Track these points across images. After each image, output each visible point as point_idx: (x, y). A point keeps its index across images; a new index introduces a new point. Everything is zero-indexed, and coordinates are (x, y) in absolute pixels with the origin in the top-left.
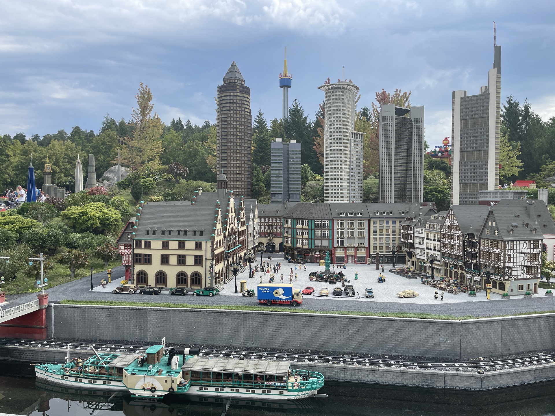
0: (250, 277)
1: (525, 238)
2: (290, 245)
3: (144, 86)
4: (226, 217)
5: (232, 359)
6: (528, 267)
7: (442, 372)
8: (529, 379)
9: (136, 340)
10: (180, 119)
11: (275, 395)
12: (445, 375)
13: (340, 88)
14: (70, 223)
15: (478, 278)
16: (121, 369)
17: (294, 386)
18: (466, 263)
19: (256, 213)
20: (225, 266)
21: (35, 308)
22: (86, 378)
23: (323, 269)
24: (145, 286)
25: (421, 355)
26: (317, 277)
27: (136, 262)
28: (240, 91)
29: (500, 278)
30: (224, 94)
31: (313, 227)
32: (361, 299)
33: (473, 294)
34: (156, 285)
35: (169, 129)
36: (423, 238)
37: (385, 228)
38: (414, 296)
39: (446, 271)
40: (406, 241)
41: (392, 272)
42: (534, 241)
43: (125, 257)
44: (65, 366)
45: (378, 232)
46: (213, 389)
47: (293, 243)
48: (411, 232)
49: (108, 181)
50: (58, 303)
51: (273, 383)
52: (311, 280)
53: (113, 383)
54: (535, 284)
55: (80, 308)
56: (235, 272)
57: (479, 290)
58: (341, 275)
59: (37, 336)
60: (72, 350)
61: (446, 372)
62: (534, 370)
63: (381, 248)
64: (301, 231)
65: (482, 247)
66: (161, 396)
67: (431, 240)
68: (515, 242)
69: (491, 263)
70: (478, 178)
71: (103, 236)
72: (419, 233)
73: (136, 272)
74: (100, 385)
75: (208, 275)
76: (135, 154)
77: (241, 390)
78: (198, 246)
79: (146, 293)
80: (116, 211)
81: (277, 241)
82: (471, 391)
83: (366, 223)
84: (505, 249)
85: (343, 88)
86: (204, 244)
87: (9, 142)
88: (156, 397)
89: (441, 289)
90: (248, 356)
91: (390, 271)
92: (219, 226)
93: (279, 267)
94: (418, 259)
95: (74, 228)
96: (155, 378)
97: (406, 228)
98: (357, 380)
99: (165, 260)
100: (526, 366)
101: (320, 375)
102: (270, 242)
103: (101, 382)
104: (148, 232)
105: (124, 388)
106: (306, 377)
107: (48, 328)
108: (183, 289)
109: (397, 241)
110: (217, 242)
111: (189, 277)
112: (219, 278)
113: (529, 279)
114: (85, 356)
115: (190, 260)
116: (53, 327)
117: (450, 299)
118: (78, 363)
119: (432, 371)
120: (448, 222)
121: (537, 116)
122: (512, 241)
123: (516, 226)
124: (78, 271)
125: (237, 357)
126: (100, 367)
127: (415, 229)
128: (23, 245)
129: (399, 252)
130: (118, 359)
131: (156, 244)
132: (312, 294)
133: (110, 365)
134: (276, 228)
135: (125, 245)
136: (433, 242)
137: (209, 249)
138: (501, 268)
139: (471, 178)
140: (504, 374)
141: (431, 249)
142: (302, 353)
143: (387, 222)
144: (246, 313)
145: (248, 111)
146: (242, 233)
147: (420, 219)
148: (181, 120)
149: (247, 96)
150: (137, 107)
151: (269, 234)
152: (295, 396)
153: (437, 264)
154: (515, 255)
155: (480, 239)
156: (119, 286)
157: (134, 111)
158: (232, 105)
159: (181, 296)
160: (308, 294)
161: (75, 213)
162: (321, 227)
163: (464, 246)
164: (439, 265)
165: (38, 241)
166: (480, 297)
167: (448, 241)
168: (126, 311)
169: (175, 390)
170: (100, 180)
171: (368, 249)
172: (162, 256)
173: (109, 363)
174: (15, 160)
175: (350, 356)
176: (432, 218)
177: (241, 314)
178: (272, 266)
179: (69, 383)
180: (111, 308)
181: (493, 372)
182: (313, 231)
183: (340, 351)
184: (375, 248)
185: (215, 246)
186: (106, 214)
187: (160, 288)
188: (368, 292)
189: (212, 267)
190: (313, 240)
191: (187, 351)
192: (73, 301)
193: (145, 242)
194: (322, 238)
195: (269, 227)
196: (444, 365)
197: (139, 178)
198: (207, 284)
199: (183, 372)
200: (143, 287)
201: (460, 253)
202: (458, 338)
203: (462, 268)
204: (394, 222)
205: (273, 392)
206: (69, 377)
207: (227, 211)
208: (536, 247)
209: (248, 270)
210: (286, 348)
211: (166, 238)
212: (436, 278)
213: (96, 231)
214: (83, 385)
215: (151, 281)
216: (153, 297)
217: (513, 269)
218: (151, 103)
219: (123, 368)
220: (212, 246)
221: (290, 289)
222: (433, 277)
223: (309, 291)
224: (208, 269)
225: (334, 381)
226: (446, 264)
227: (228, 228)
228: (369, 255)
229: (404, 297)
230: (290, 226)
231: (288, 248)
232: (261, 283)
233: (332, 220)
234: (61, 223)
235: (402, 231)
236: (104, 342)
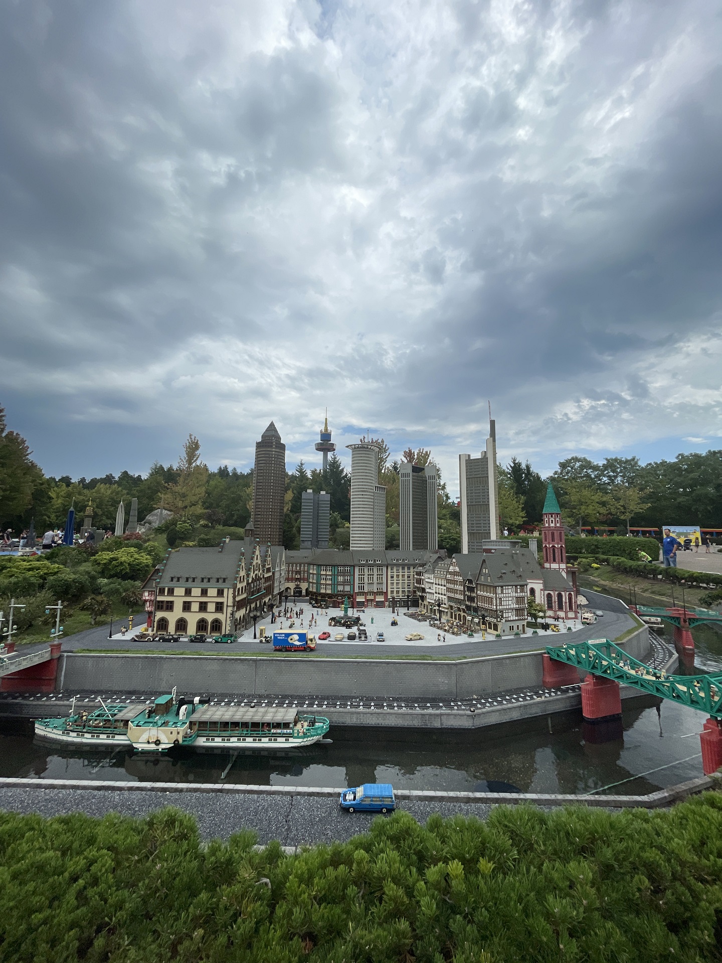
0: (272, 623)
1: (512, 583)
2: (315, 590)
3: (193, 437)
4: (251, 564)
5: (243, 707)
6: (517, 610)
7: (438, 712)
8: (515, 715)
9: (149, 690)
10: (226, 466)
11: (281, 743)
12: (441, 715)
13: (365, 448)
14: (99, 569)
15: (476, 620)
16: (128, 721)
17: (300, 732)
18: (467, 606)
19: (283, 559)
20: (247, 612)
21: (46, 657)
22: (89, 733)
23: (342, 614)
24: (165, 633)
25: (422, 696)
26: (335, 622)
27: (158, 608)
28: (276, 446)
29: (493, 620)
30: (262, 449)
31: (336, 573)
32: (372, 643)
33: (471, 636)
34: (176, 632)
35: (214, 475)
36: (433, 583)
37: (401, 574)
38: (420, 639)
39: (452, 613)
40: (418, 586)
41: (406, 615)
42: (520, 586)
43: (148, 603)
44: (68, 720)
45: (395, 578)
46: (220, 739)
47: (317, 589)
48: (423, 577)
49: (150, 523)
50: (71, 652)
51: (279, 731)
52: (330, 625)
53: (117, 737)
54: (523, 625)
55: (94, 657)
56: (255, 618)
57: (476, 631)
58: (358, 619)
59: (44, 689)
60: (79, 703)
61: (442, 711)
62: (520, 707)
63: (398, 592)
64: (324, 577)
65: (479, 592)
66: (165, 749)
67: (439, 585)
68: (504, 588)
69: (486, 606)
70: (482, 528)
71: (132, 582)
72: (429, 578)
73: (157, 619)
74: (103, 739)
75: (229, 622)
76: (178, 499)
77: (248, 739)
78: (220, 593)
79: (165, 640)
80: (148, 556)
81: (304, 586)
82: (464, 729)
83: (384, 569)
84: (496, 594)
85: (367, 448)
86: (226, 591)
87: (53, 484)
88: (160, 750)
89: (445, 630)
90: (259, 704)
91: (405, 614)
92: (242, 573)
93: (302, 611)
94: (429, 602)
95: (103, 574)
96: (160, 730)
97: (419, 574)
98: (362, 724)
99: (187, 607)
100: (513, 703)
101: (324, 720)
102: (298, 587)
103: (104, 736)
104: (172, 579)
105: (128, 742)
106: (312, 723)
107: (56, 679)
108: (202, 636)
109: (411, 586)
110: (239, 589)
111: (209, 623)
112: (239, 624)
113: (518, 620)
114: (90, 709)
115: (211, 607)
116: (62, 678)
117: (452, 640)
118: (83, 716)
119: (430, 711)
120: (451, 569)
121: (537, 474)
122: (502, 587)
123: (504, 573)
124: (99, 618)
125: (248, 705)
126: (105, 720)
127: (426, 575)
128: (44, 591)
129: (414, 596)
130: (125, 711)
131: (180, 591)
132: (328, 639)
133: (116, 717)
134: (304, 573)
135: (149, 591)
136: (440, 587)
137: (231, 596)
138: (494, 611)
139: (478, 528)
140: (493, 711)
141: (439, 594)
142: (312, 699)
143: (403, 569)
144: (261, 660)
145: (283, 464)
146: (268, 579)
147: (430, 566)
148: (228, 467)
149: (281, 451)
150: (184, 455)
151: (297, 579)
152: (300, 743)
153: (444, 608)
154: (505, 599)
155: (477, 584)
156: (138, 634)
157: (180, 459)
158: (268, 459)
159: (199, 644)
160: (324, 639)
161: (105, 559)
162: (344, 574)
163: (464, 591)
164: (446, 608)
165: (62, 587)
166: (477, 638)
167: (451, 586)
168: (140, 659)
169: (181, 741)
170: (142, 523)
171: (386, 593)
172: (185, 603)
173: (115, 715)
174: (58, 503)
175: (358, 700)
176: (440, 565)
177: (255, 661)
178: (295, 612)
179: (70, 739)
180: (125, 657)
181: (484, 710)
182: (336, 577)
183: (349, 695)
184: (392, 592)
185: (237, 593)
186: (138, 559)
187: (179, 635)
188: (379, 636)
189: (232, 614)
190: (336, 586)
191: (196, 701)
192: (88, 650)
193: (169, 590)
194: (344, 583)
195: (297, 573)
196: (441, 705)
197: (175, 525)
198: (227, 630)
199: (191, 723)
200: (163, 635)
201: (462, 597)
202: (454, 678)
203: (464, 612)
204: (409, 568)
205: (279, 739)
206: (71, 733)
207: (252, 558)
208: (522, 591)
209: (271, 616)
210: (299, 694)
211: (189, 584)
212: (443, 620)
213: (125, 577)
214: (84, 741)
215: (172, 628)
216: (172, 643)
217: (504, 612)
218: (197, 452)
219: (129, 721)
220: (234, 593)
221: (305, 634)
222: (440, 620)
223: (325, 636)
224: (229, 615)
225: (340, 726)
226: (451, 607)
227: (252, 575)
228: (386, 599)
229: (411, 640)
230: (315, 572)
231: (312, 593)
232: (281, 629)
233: (354, 566)
234: (90, 569)
235: (415, 576)
236: (115, 693)
